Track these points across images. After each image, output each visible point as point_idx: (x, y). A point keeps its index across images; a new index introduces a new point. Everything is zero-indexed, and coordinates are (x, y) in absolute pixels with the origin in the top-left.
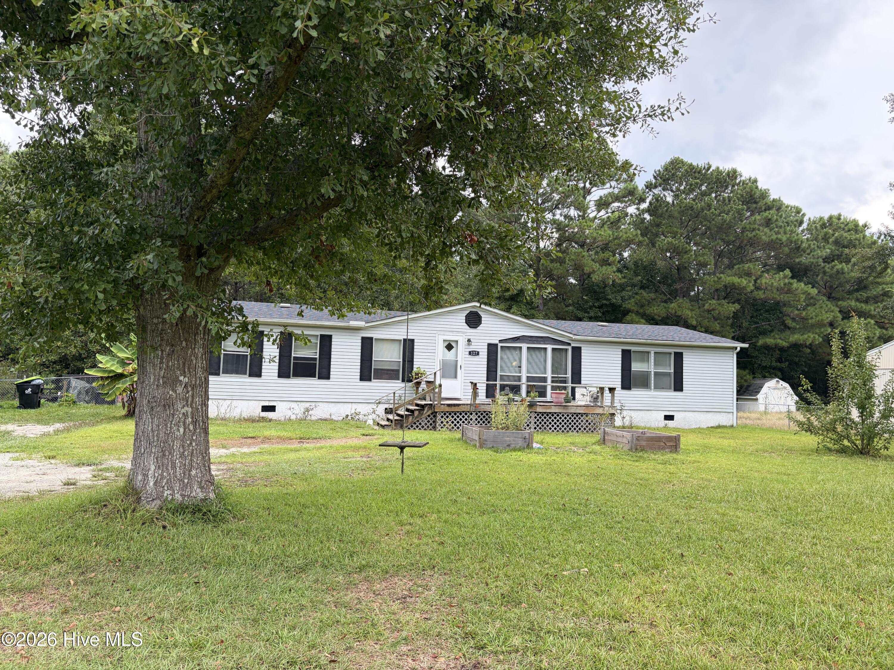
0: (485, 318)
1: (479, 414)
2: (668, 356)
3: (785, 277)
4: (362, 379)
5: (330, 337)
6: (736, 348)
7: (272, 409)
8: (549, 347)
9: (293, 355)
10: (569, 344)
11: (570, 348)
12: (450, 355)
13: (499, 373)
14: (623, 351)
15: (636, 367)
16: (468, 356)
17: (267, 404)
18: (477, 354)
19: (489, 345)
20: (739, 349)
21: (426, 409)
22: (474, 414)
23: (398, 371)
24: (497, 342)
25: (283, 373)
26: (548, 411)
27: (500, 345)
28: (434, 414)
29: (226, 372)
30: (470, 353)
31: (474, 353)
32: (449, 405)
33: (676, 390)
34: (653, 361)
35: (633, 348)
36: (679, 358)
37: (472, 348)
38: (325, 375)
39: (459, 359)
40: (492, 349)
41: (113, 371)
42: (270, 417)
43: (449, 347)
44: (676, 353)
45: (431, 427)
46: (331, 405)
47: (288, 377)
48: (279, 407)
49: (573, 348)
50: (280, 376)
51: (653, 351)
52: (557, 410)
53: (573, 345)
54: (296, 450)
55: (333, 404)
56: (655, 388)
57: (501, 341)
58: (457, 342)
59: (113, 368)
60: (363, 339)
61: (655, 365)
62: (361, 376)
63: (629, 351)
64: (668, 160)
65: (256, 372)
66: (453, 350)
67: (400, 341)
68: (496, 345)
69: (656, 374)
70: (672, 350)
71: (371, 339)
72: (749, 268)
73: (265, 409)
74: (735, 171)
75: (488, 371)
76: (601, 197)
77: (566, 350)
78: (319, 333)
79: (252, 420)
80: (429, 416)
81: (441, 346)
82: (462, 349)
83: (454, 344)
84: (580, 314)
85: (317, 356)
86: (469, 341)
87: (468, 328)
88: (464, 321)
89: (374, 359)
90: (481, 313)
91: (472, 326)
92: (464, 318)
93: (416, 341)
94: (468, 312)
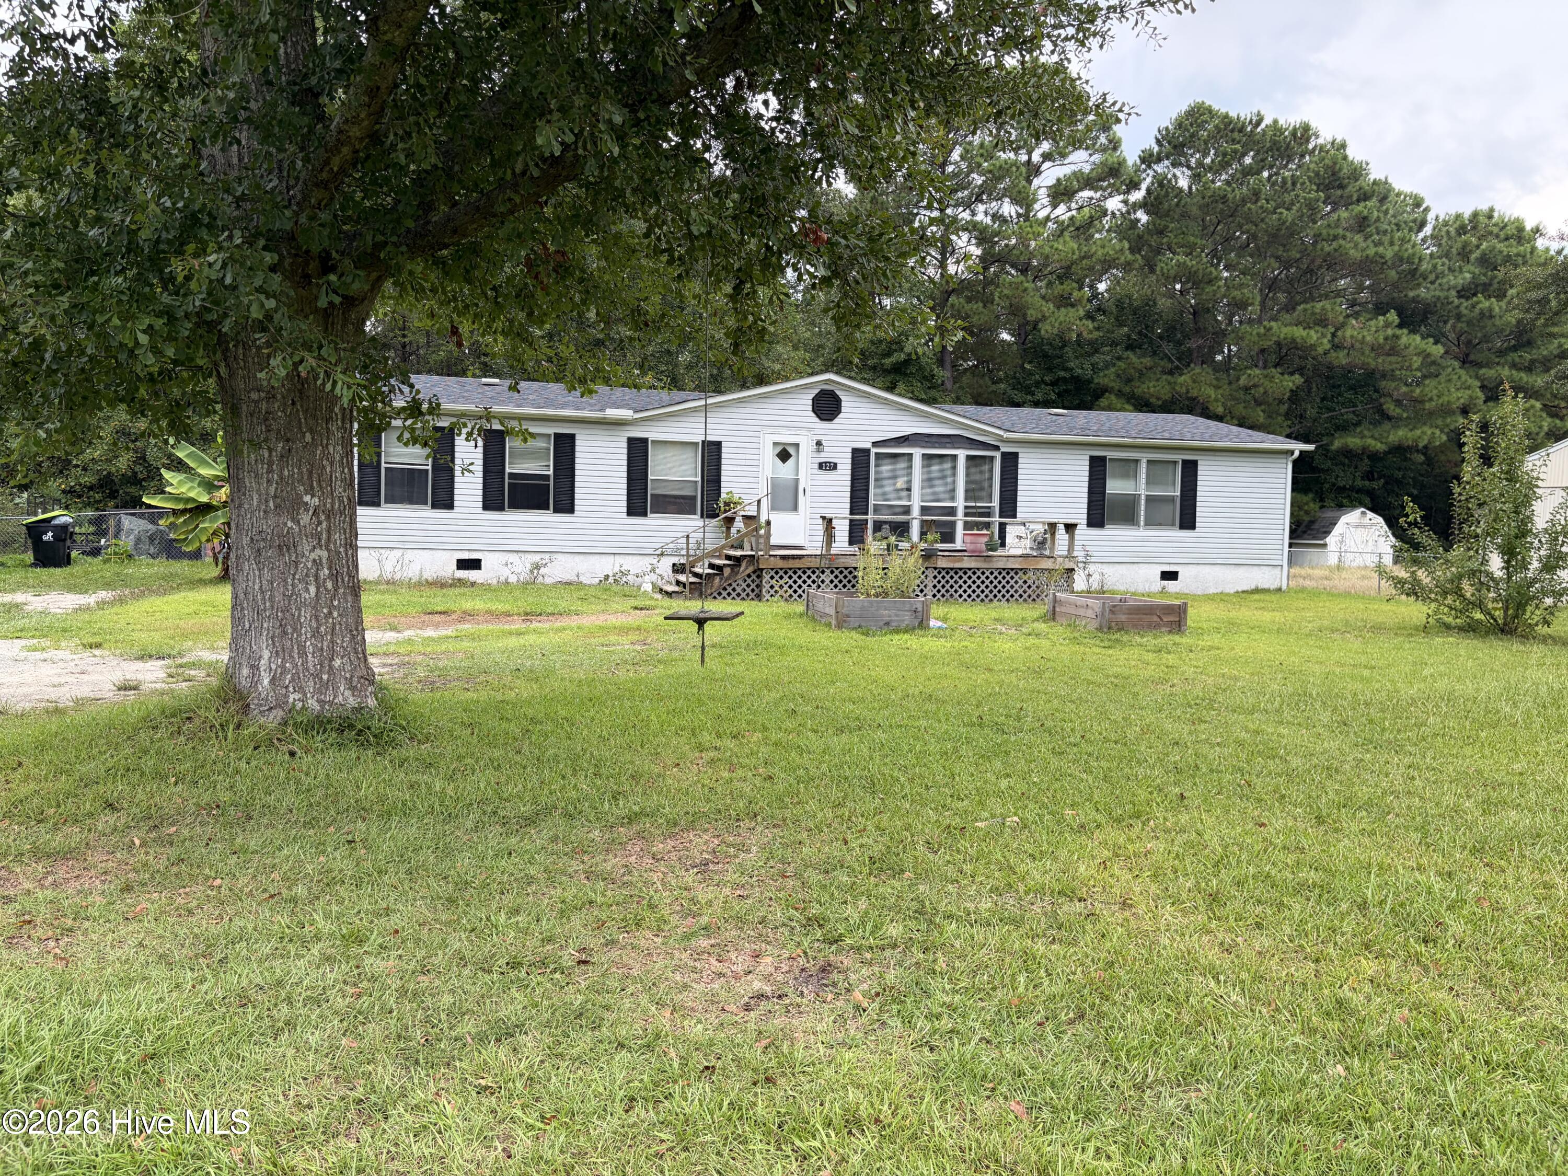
0: (847, 402)
1: (837, 572)
2: (1171, 467)
3: (1387, 325)
4: (631, 512)
5: (572, 437)
6: (1292, 453)
7: (474, 564)
8: (962, 454)
9: (508, 470)
10: (997, 448)
11: (998, 455)
12: (785, 471)
13: (872, 502)
14: (1093, 459)
15: (1115, 487)
16: (817, 471)
17: (465, 556)
18: (834, 467)
19: (855, 451)
20: (1297, 453)
21: (744, 564)
22: (828, 572)
23: (694, 498)
24: (869, 445)
25: (492, 502)
26: (957, 565)
27: (874, 451)
28: (759, 573)
29: (391, 500)
30: (821, 466)
31: (828, 466)
32: (784, 557)
33: (1182, 527)
34: (1144, 476)
35: (1110, 454)
36: (1190, 470)
37: (824, 457)
38: (566, 506)
39: (802, 477)
40: (860, 458)
41: (193, 500)
42: (472, 579)
43: (784, 456)
44: (1184, 462)
45: (752, 595)
46: (578, 558)
47: (501, 508)
48: (488, 561)
49: (1004, 455)
50: (486, 507)
51: (1144, 457)
52: (973, 565)
53: (1003, 449)
54: (519, 634)
55: (581, 557)
56: (1146, 524)
57: (875, 444)
58: (797, 446)
59: (192, 494)
60: (631, 441)
61: (1148, 483)
62: (629, 507)
63: (1103, 459)
64: (1184, 108)
65: (444, 500)
66: (791, 461)
67: (696, 444)
68: (867, 451)
69: (1148, 498)
70: (1179, 457)
71: (645, 441)
72: (1323, 309)
73: (463, 564)
74: (1306, 128)
75: (852, 498)
76: (1058, 180)
77: (992, 458)
78: (551, 430)
79: (440, 584)
80: (749, 576)
81: (769, 454)
82: (806, 459)
83: (791, 451)
84: (1018, 396)
85: (551, 472)
86: (819, 443)
87: (817, 420)
88: (810, 408)
89: (650, 477)
90: (838, 393)
91: (822, 416)
92: (810, 402)
93: (723, 444)
94: (816, 391)
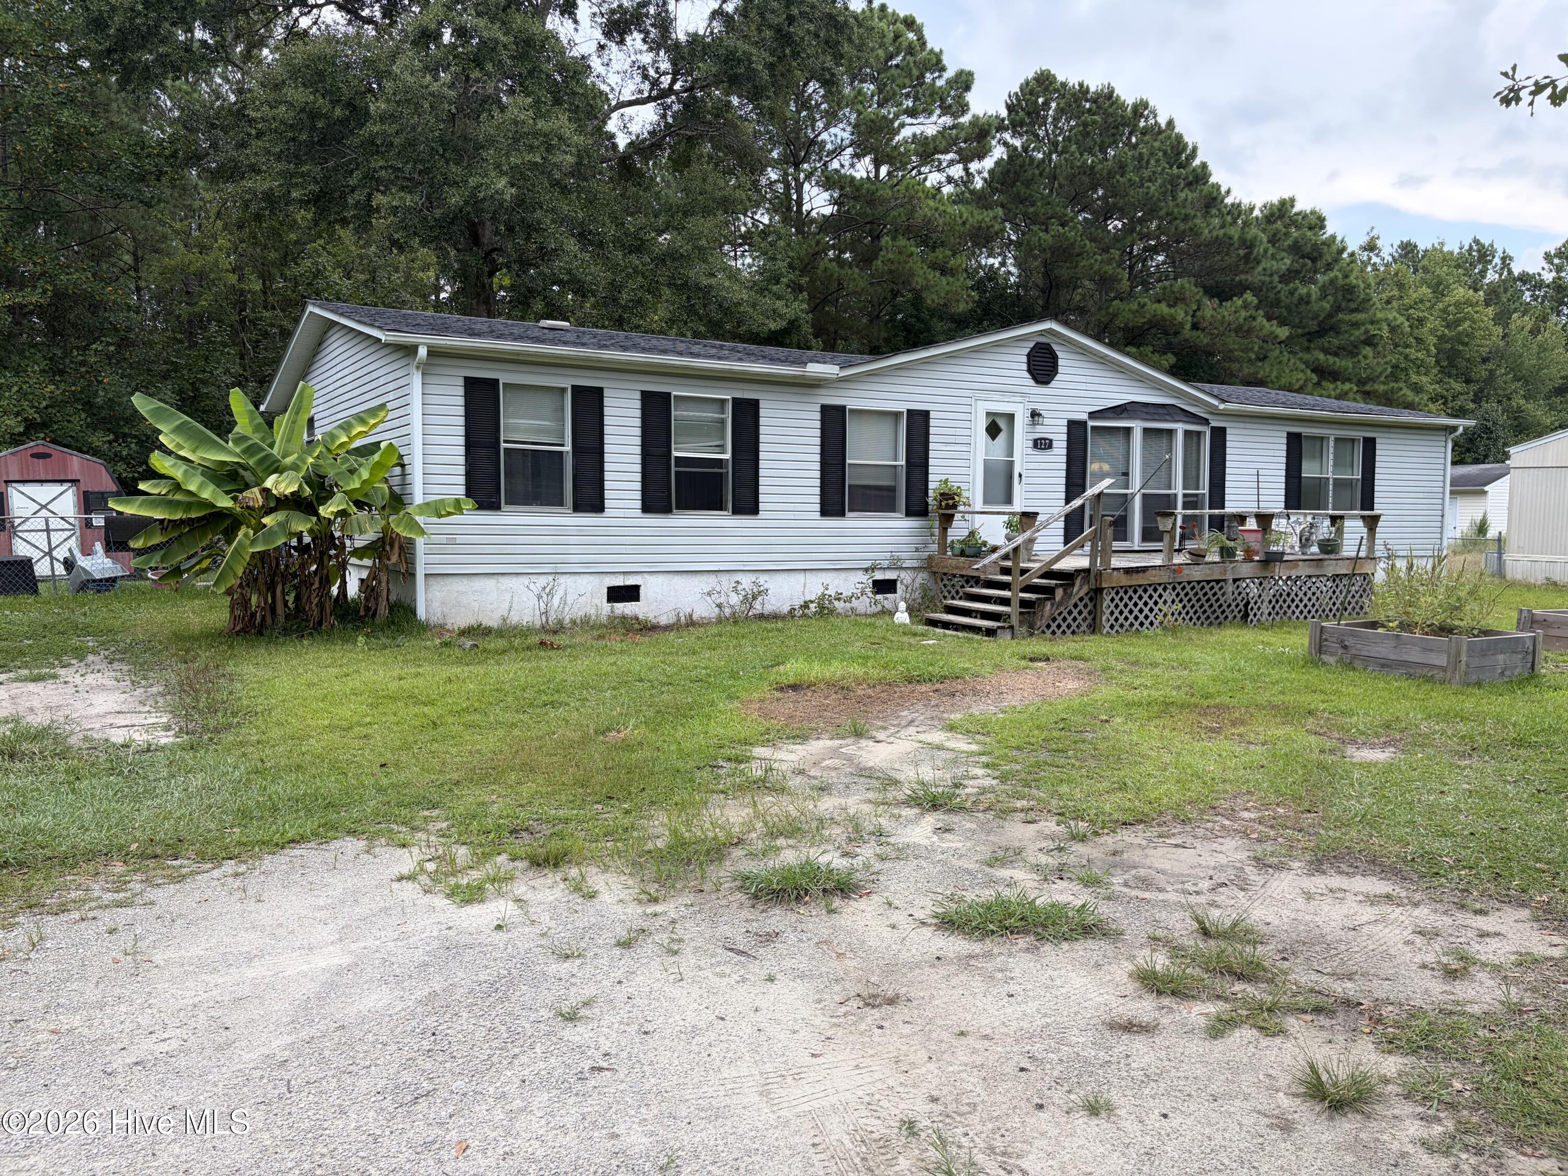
0: (1065, 361)
2: (1354, 446)
5: (755, 404)
6: (1454, 428)
8: (1181, 429)
9: (674, 454)
10: (1206, 422)
11: (1207, 430)
12: (998, 450)
14: (1289, 436)
15: (1309, 470)
16: (1030, 451)
17: (619, 581)
18: (1049, 445)
19: (1071, 424)
20: (1461, 429)
22: (1169, 588)
24: (1084, 417)
25: (654, 501)
27: (1091, 423)
29: (515, 499)
30: (1035, 444)
31: (1043, 444)
34: (1331, 456)
35: (1305, 430)
36: (1370, 446)
38: (748, 503)
39: (1017, 457)
40: (1076, 433)
42: (629, 616)
43: (993, 430)
44: (1365, 438)
49: (1214, 430)
50: (647, 508)
51: (1332, 433)
53: (1214, 424)
55: (766, 576)
57: (1093, 415)
60: (825, 409)
61: (1335, 465)
62: (822, 504)
63: (1298, 437)
64: (1031, 74)
65: (591, 499)
66: (1002, 438)
67: (896, 415)
68: (1083, 424)
69: (1336, 483)
70: (1359, 434)
71: (843, 409)
72: (1182, 287)
77: (1202, 434)
78: (729, 393)
80: (1081, 599)
81: (979, 428)
82: (1020, 435)
83: (1002, 424)
85: (727, 456)
86: (1035, 414)
87: (1032, 383)
88: (1025, 367)
89: (848, 461)
90: (1055, 347)
91: (1040, 378)
92: (1025, 359)
93: (932, 415)
94: (1031, 345)
